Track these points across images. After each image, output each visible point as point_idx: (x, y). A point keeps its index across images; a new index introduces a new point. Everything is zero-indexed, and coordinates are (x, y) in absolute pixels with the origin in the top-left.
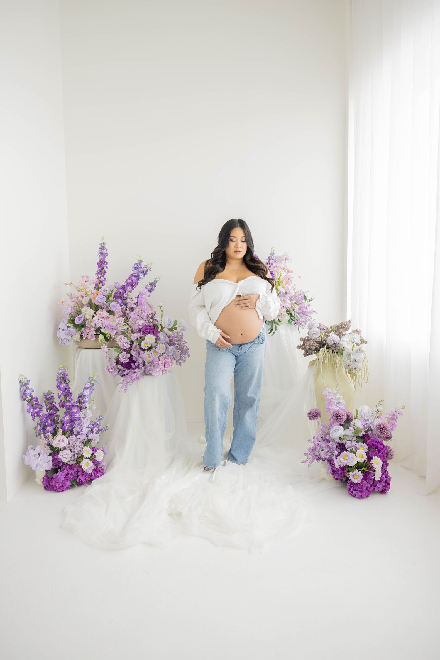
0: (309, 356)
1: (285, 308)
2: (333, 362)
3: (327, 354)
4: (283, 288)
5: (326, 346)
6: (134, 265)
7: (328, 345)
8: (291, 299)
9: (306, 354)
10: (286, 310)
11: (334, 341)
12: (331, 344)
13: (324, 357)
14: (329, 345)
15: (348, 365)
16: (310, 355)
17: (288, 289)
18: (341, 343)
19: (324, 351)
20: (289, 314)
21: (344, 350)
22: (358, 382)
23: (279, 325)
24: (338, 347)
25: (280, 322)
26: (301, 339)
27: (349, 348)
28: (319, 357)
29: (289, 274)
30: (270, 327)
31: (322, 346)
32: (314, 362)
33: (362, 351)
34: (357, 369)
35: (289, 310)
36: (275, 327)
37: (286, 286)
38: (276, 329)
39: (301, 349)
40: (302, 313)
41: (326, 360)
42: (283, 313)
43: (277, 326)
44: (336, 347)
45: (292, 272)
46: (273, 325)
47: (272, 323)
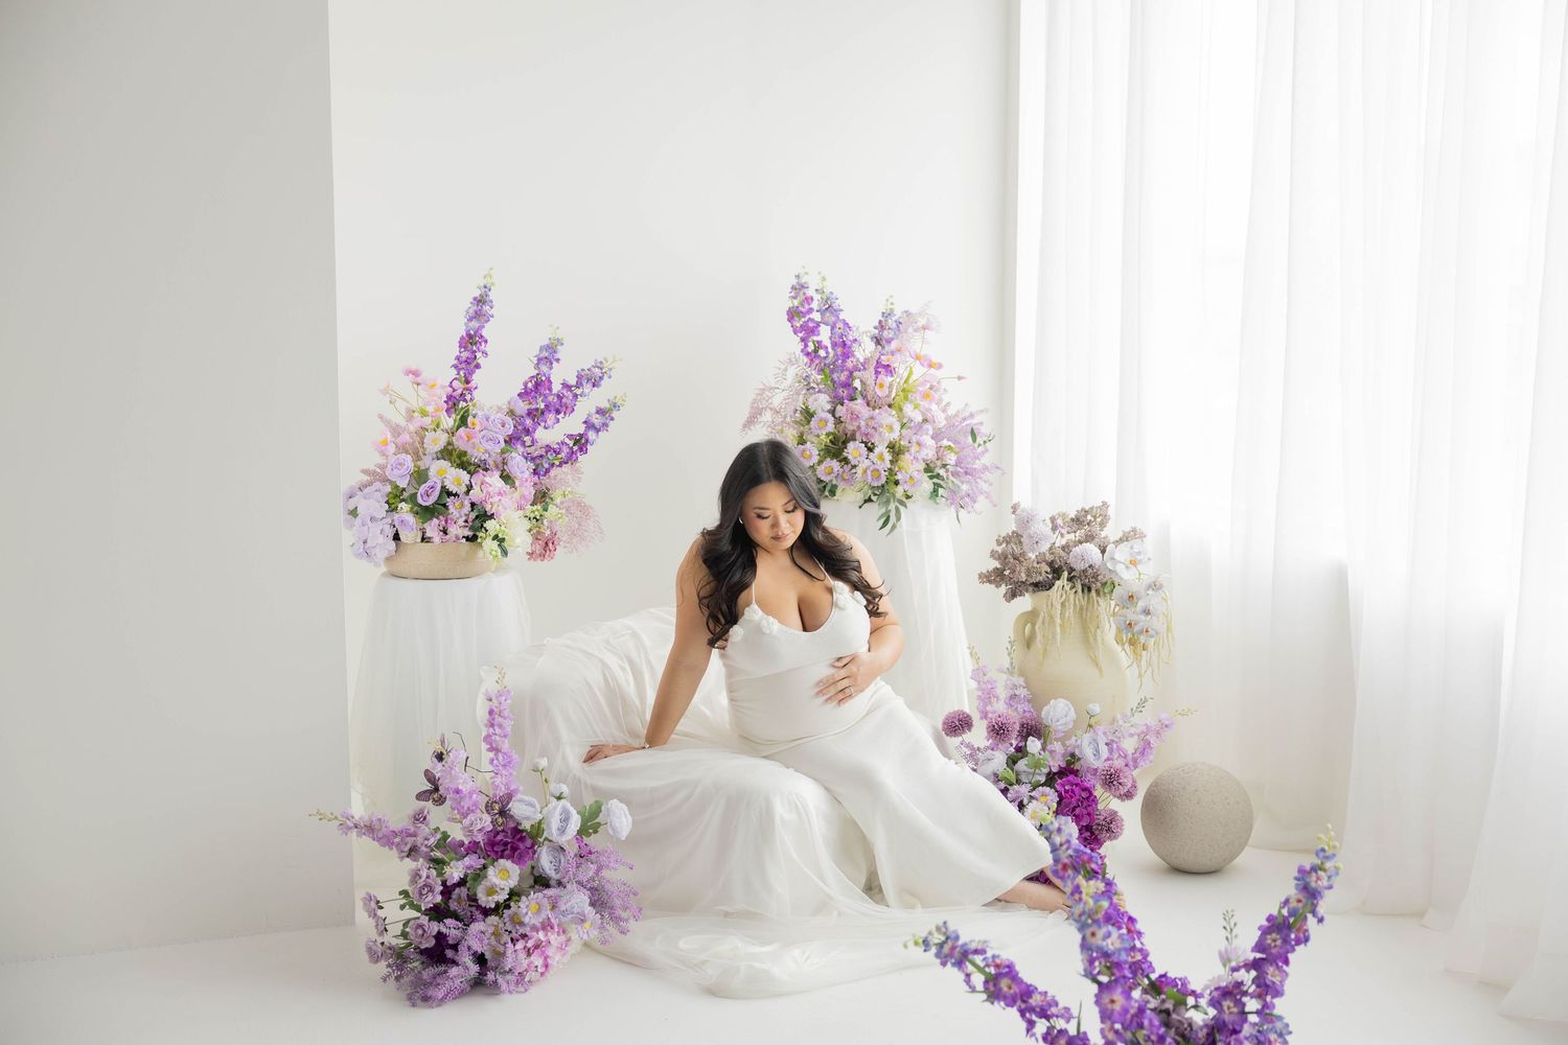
0: (1018, 600)
1: (922, 461)
2: (1086, 615)
3: (1072, 596)
4: (915, 408)
5: (1066, 574)
7: (1071, 570)
8: (936, 436)
9: (1013, 595)
10: (924, 465)
11: (1090, 560)
12: (1082, 568)
13: (1063, 604)
14: (1075, 571)
15: (1127, 622)
16: (1020, 596)
17: (929, 410)
18: (1109, 565)
19: (1063, 587)
20: (931, 477)
21: (1116, 585)
22: (1149, 664)
23: (906, 507)
24: (1099, 578)
25: (908, 497)
26: (993, 554)
27: (1127, 576)
28: (1049, 604)
29: (932, 371)
30: (884, 510)
31: (1056, 572)
32: (1031, 616)
33: (1161, 587)
34: (1151, 632)
35: (932, 465)
36: (897, 510)
37: (924, 404)
38: (899, 519)
39: (990, 582)
40: (966, 473)
41: (1070, 612)
42: (915, 474)
43: (901, 508)
44: (1096, 576)
45: (939, 366)
46: (892, 506)
47: (888, 502)
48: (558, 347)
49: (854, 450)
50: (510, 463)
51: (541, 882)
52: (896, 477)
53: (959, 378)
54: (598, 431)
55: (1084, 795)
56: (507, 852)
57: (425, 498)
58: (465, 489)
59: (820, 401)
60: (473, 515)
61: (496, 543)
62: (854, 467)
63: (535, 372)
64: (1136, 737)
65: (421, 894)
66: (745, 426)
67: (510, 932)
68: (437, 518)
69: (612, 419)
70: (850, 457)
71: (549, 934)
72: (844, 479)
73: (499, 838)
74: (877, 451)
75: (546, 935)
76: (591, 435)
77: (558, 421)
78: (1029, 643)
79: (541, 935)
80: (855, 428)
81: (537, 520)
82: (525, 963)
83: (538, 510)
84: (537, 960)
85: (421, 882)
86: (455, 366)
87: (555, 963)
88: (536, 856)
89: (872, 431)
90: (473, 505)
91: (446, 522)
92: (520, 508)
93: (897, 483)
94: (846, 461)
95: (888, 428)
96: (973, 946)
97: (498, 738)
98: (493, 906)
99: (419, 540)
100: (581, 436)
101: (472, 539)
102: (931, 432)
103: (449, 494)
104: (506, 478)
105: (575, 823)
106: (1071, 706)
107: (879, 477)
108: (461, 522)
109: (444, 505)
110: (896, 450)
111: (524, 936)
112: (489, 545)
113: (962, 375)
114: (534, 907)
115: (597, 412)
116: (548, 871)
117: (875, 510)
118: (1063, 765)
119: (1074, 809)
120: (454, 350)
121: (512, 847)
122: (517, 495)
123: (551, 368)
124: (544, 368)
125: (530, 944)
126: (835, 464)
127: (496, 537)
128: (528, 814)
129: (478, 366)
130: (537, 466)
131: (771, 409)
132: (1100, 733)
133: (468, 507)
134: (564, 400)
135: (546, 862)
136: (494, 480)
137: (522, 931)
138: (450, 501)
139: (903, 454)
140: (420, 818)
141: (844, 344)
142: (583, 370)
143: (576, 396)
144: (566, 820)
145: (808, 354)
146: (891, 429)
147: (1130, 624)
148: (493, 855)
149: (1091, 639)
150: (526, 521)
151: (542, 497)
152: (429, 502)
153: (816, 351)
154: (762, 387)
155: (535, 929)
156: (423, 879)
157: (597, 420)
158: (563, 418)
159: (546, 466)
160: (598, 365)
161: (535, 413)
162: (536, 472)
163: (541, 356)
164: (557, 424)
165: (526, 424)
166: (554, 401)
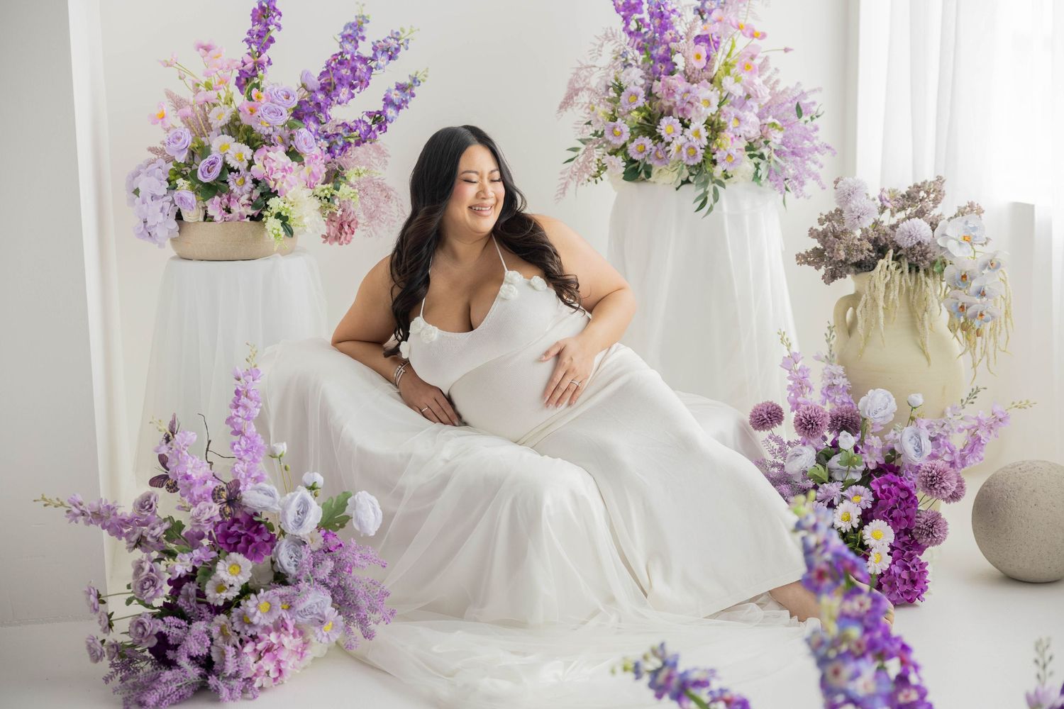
0: (839, 281)
1: (743, 139)
2: (914, 297)
3: (897, 277)
4: (736, 81)
5: (891, 252)
6: (345, 28)
7: (898, 248)
8: (760, 113)
9: (832, 276)
10: (746, 143)
11: (919, 236)
12: (910, 245)
13: (887, 286)
14: (901, 248)
15: (960, 305)
16: (841, 277)
17: (752, 84)
18: (940, 242)
19: (888, 266)
20: (751, 156)
21: (948, 263)
22: (985, 352)
23: (724, 187)
24: (928, 256)
25: (727, 177)
26: (813, 233)
27: (962, 256)
28: (872, 286)
29: (756, 41)
30: (702, 191)
31: (881, 251)
32: (853, 300)
33: (999, 265)
34: (986, 316)
35: (755, 145)
36: (715, 191)
37: (745, 76)
38: (716, 199)
39: (809, 263)
40: (793, 153)
41: (894, 294)
42: (734, 151)
43: (719, 188)
44: (924, 254)
45: (763, 36)
46: (710, 188)
47: (705, 183)
48: (365, 25)
49: (667, 126)
50: (296, 138)
51: (280, 578)
52: (714, 157)
53: (786, 50)
54: (399, 108)
55: (903, 495)
56: (240, 546)
57: (206, 174)
58: (246, 164)
59: (632, 75)
60: (257, 193)
61: (279, 222)
62: (668, 144)
63: (338, 50)
64: (966, 431)
65: (143, 589)
66: (561, 107)
67: (239, 633)
68: (220, 196)
69: (413, 95)
70: (663, 134)
71: (282, 636)
72: (658, 158)
73: (233, 529)
74: (692, 127)
75: (279, 637)
76: (391, 112)
77: (353, 96)
78: (850, 329)
79: (273, 638)
80: (671, 104)
81: (329, 200)
82: (254, 668)
83: (328, 189)
84: (268, 665)
85: (144, 574)
86: (247, 41)
87: (289, 668)
88: (274, 550)
89: (688, 106)
90: (256, 182)
91: (229, 200)
92: (311, 186)
93: (714, 162)
94: (660, 138)
95: (705, 101)
96: (695, 676)
97: (240, 420)
98: (221, 603)
99: (201, 219)
100: (379, 112)
101: (257, 218)
102: (756, 110)
103: (232, 170)
104: (293, 154)
105: (315, 515)
106: (891, 396)
107: (695, 156)
108: (244, 199)
109: (225, 182)
110: (714, 128)
111: (254, 638)
112: (272, 224)
113: (790, 46)
114: (264, 606)
115: (397, 88)
116: (286, 567)
117: (692, 192)
118: (882, 461)
119: (891, 512)
120: (248, 24)
121: (246, 539)
122: (305, 171)
123: (355, 45)
124: (348, 47)
125: (260, 646)
126: (647, 142)
127: (279, 216)
128: (265, 504)
129: (271, 40)
130: (331, 144)
131: (588, 89)
132: (923, 427)
133: (249, 185)
134: (359, 74)
135: (285, 556)
136: (278, 156)
137: (250, 632)
138: (230, 177)
139: (723, 131)
140: (146, 504)
141: (662, 15)
142: (379, 42)
143: (370, 69)
144: (303, 511)
145: (630, 33)
146: (708, 103)
147: (962, 307)
148: (226, 549)
149: (918, 324)
150: (316, 201)
151: (335, 176)
152: (209, 179)
153: (639, 29)
154: (579, 66)
155: (267, 630)
156: (145, 573)
157: (396, 96)
158: (358, 93)
159: (340, 143)
160: (395, 36)
161: (328, 88)
162: (330, 150)
163: (346, 33)
164: (351, 100)
165: (318, 99)
166: (348, 74)
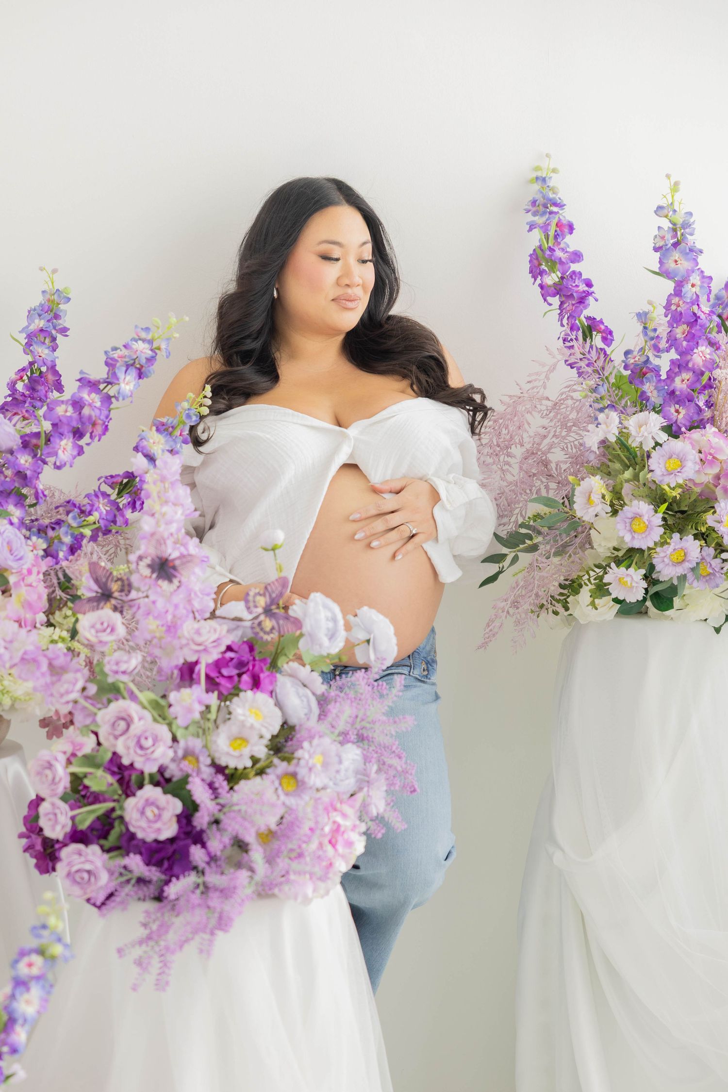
6: (30, 318)
48: (62, 307)
63: (24, 360)
77: (81, 451)
115: (157, 430)
122: (14, 603)
123: (54, 349)
124: (43, 351)
130: (50, 542)
134: (86, 411)
142: (115, 349)
143: (107, 399)
157: (157, 444)
158: (88, 444)
159: (68, 540)
160: (143, 335)
161: (34, 441)
162: (47, 553)
163: (33, 327)
164: (78, 458)
165: (21, 464)
166: (68, 414)
